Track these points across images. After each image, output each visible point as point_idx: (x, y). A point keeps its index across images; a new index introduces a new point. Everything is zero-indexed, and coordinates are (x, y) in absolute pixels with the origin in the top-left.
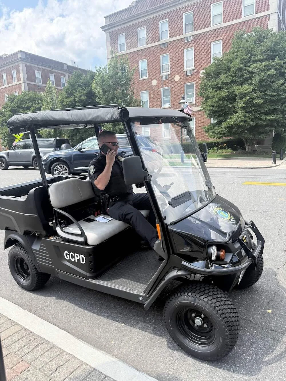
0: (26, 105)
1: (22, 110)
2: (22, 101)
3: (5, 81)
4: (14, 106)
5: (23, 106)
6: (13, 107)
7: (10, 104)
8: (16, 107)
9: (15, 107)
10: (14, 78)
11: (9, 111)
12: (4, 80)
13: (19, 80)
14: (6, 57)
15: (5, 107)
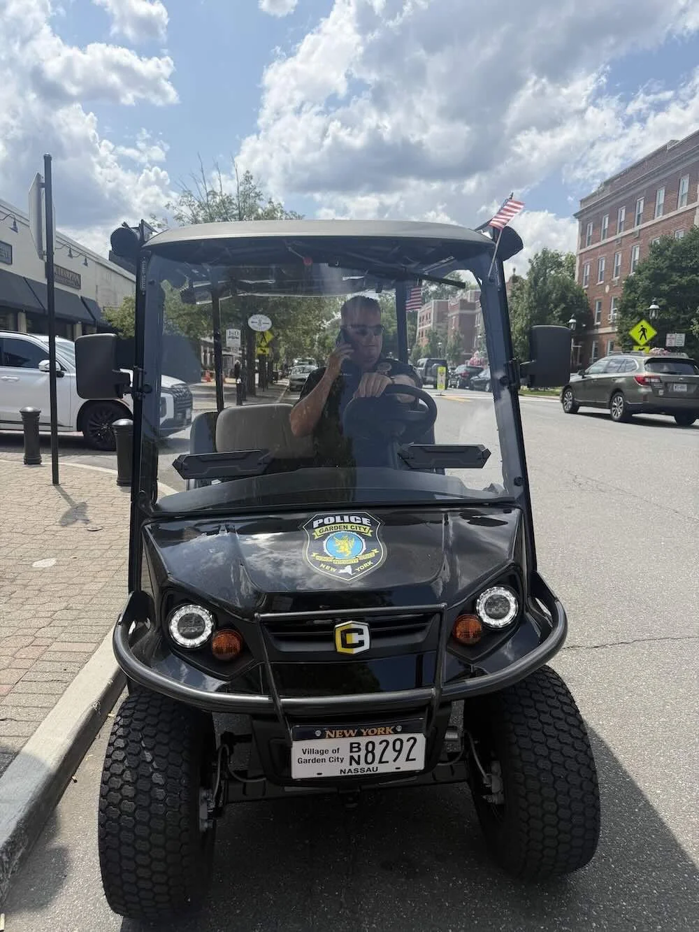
0: (692, 261)
1: (679, 274)
2: (685, 251)
3: (659, 206)
4: (662, 265)
5: (684, 264)
6: (658, 268)
7: (653, 261)
8: (667, 267)
9: (661, 269)
10: (682, 196)
11: (647, 278)
12: (657, 205)
13: (692, 200)
14: (674, 148)
15: (641, 270)
